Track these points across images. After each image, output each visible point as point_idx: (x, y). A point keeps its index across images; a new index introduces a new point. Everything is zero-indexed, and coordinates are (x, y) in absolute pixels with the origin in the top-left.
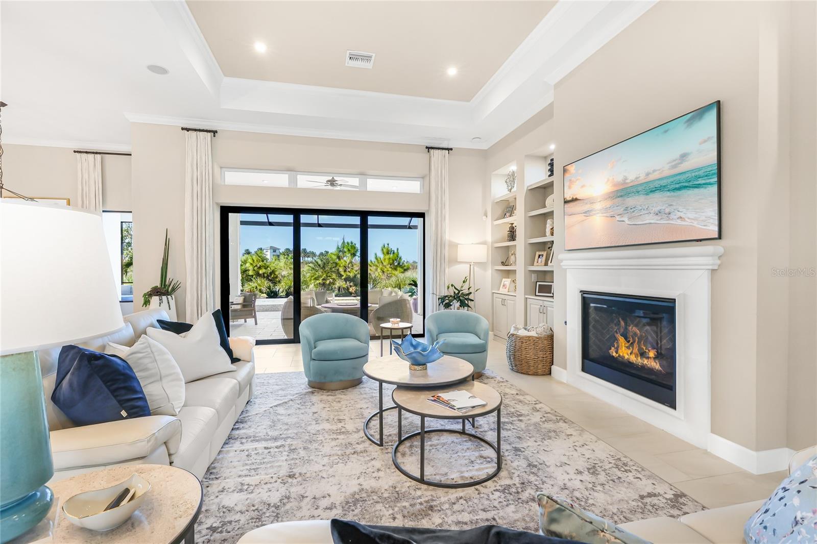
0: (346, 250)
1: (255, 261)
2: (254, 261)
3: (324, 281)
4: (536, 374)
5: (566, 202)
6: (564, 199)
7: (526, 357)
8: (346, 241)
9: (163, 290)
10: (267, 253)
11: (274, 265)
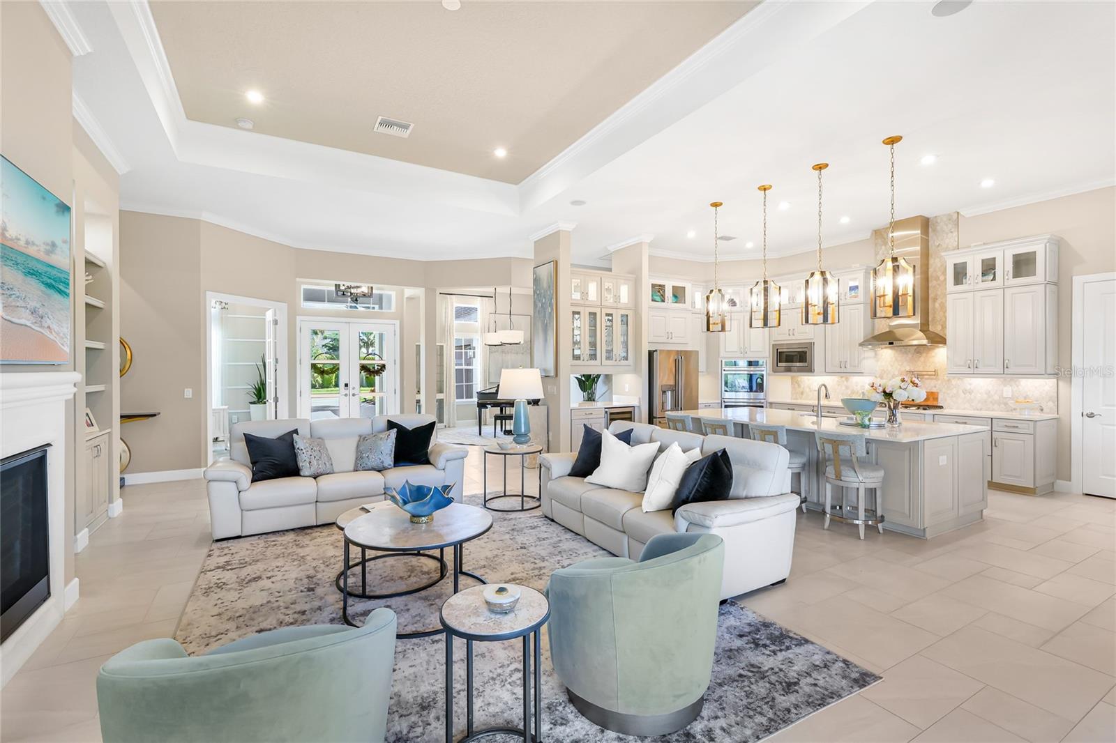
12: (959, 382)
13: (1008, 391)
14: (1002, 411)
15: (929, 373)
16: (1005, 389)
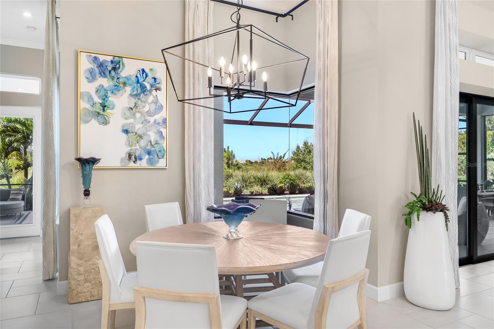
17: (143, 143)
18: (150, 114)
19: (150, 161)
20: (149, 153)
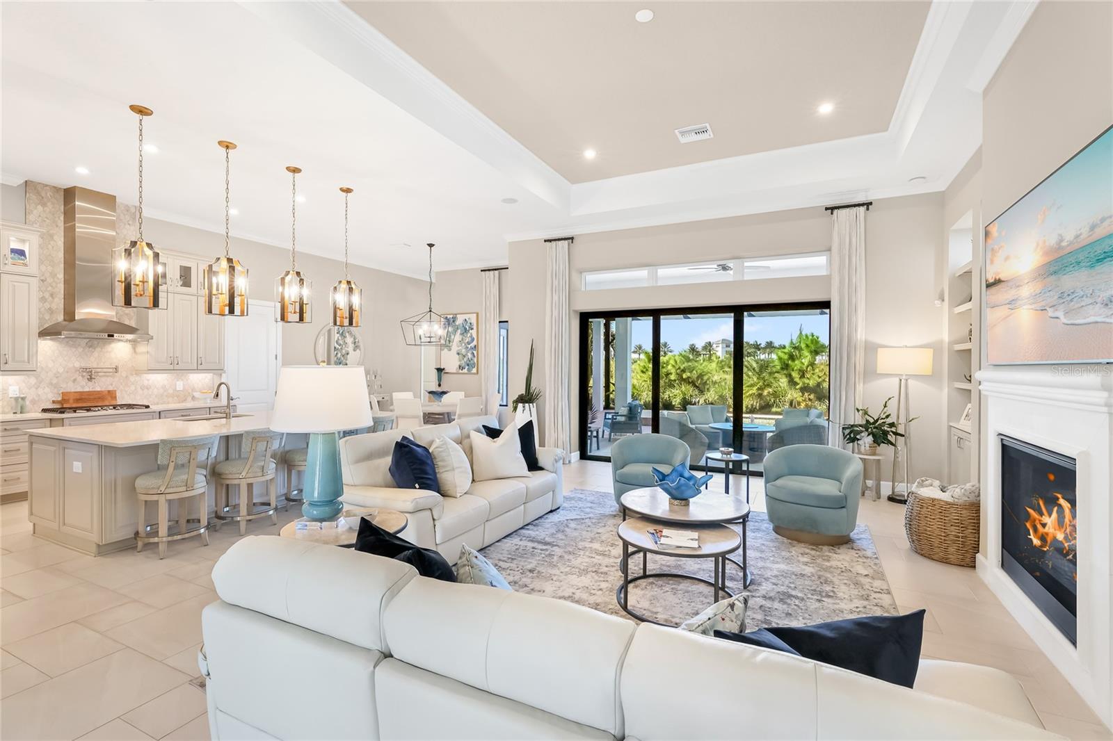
0: (803, 346)
1: (678, 362)
2: (676, 362)
3: (760, 392)
4: (945, 561)
5: (989, 286)
6: (986, 281)
7: (926, 530)
8: (804, 333)
9: (527, 398)
10: (717, 349)
11: (701, 367)
12: (138, 378)
13: (180, 385)
14: (175, 403)
15: (105, 370)
16: (178, 383)
17: (465, 359)
18: (469, 343)
19: (468, 370)
20: (468, 365)
